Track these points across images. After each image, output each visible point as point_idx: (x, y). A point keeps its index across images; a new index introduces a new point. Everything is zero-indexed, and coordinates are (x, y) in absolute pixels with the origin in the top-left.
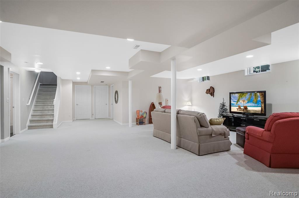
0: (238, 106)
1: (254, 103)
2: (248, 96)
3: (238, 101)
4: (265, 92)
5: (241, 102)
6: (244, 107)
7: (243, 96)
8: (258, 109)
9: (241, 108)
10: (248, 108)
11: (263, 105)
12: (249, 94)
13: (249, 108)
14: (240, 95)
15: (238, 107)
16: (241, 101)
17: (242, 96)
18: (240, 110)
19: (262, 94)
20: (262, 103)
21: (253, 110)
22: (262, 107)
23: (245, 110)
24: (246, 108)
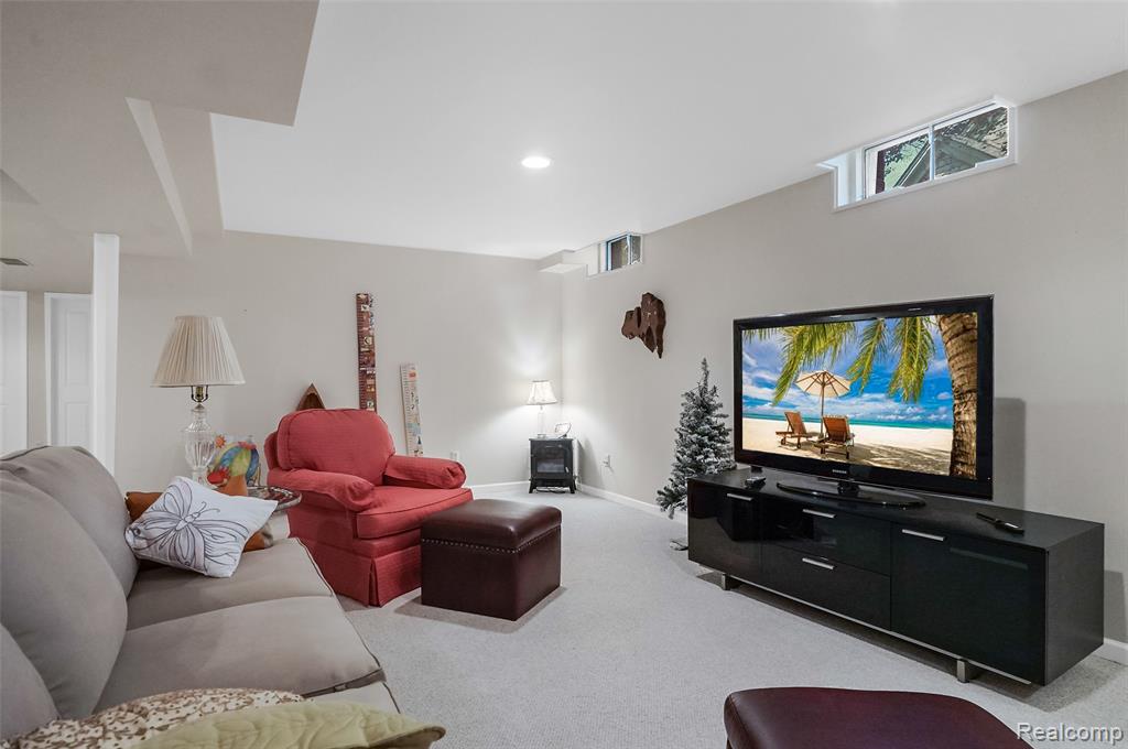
0: (787, 416)
1: (896, 396)
2: (852, 340)
3: (787, 378)
4: (984, 306)
5: (803, 385)
6: (826, 421)
7: (820, 344)
8: (930, 443)
9: (803, 433)
10: (853, 429)
11: (969, 416)
12: (862, 326)
13: (862, 436)
14: (800, 338)
15: (784, 426)
16: (805, 381)
17: (809, 349)
18: (799, 446)
19: (965, 330)
20: (960, 395)
21: (892, 451)
22: (957, 425)
23: (832, 446)
24: (838, 431)
